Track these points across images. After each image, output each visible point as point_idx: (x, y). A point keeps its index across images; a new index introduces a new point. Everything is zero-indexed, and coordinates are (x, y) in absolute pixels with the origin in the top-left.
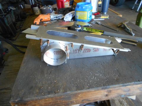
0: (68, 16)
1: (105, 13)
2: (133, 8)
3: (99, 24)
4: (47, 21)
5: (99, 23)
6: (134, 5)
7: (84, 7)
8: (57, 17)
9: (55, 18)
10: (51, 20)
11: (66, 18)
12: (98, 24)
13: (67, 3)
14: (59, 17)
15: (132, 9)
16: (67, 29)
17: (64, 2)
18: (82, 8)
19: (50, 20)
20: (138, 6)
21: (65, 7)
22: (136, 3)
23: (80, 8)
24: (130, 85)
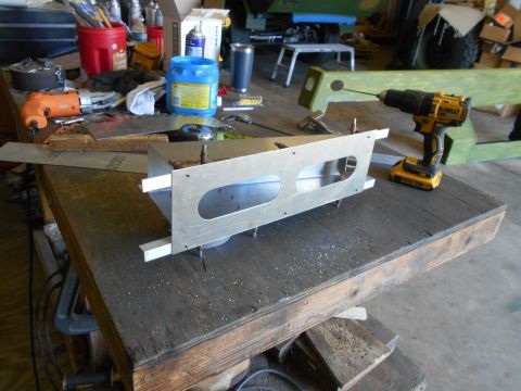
0: (142, 99)
1: (244, 90)
2: (274, 77)
3: (247, 122)
4: (69, 117)
5: (246, 118)
6: (276, 68)
7: (198, 73)
8: (100, 103)
9: (96, 107)
10: (83, 113)
11: (137, 105)
12: (242, 121)
13: (122, 55)
14: (107, 101)
15: (271, 80)
16: (166, 138)
17: (110, 51)
18: (194, 73)
19: (78, 111)
20: (288, 70)
21: (115, 69)
22: (279, 62)
23: (185, 72)
24: (397, 256)
